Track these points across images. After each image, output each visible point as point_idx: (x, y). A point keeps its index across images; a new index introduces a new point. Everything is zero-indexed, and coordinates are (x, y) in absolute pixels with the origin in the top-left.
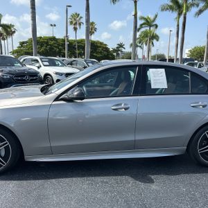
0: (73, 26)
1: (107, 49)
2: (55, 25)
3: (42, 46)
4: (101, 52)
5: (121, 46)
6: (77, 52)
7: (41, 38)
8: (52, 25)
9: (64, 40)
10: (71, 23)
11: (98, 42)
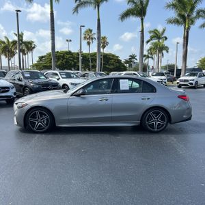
0: (86, 41)
1: (119, 61)
2: (70, 41)
3: (58, 59)
4: (113, 64)
5: (133, 57)
6: (91, 64)
7: (58, 52)
8: (67, 41)
9: (78, 54)
10: (85, 38)
11: (110, 55)
